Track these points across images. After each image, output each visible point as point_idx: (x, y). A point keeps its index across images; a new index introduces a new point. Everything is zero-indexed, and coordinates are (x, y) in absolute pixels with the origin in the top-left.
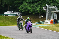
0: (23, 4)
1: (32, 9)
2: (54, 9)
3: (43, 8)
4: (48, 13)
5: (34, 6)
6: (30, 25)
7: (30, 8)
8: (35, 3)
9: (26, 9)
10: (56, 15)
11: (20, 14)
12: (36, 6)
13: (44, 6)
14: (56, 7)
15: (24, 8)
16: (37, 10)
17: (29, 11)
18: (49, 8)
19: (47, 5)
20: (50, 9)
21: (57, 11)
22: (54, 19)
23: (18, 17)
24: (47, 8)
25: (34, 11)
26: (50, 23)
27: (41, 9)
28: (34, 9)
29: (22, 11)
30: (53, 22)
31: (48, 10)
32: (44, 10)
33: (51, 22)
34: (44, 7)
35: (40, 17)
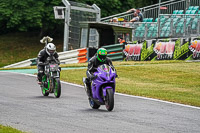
1: (16, 15)
2: (88, 14)
3: (53, 12)
4: (70, 28)
5: (23, 4)
7: (9, 12)
10: (95, 35)
12: (31, 5)
14: (96, 9)
16: (34, 19)
18: (72, 11)
19: (65, 1)
20: (74, 15)
21: (99, 20)
22: (90, 46)
24: (64, 12)
25: (24, 21)
27: (45, 13)
28: (23, 16)
30: (87, 56)
31: (68, 19)
32: (57, 16)
33: (81, 58)
34: (55, 8)
35: (42, 41)
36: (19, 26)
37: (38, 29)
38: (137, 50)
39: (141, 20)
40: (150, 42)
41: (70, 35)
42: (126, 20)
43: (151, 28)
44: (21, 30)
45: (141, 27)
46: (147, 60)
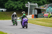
0: (8, 2)
1: (16, 6)
2: (34, 6)
3: (25, 5)
4: (30, 9)
5: (18, 3)
6: (26, 21)
7: (14, 5)
8: (19, 1)
9: (11, 6)
10: (36, 11)
11: (5, 10)
12: (20, 3)
13: (26, 3)
14: (36, 4)
15: (9, 5)
16: (20, 7)
17: (13, 7)
19: (28, 2)
20: (31, 6)
21: (37, 7)
22: (35, 14)
23: (4, 12)
24: (28, 5)
25: (18, 8)
26: (31, 18)
27: (23, 5)
28: (18, 6)
29: (7, 7)
31: (29, 7)
32: (26, 6)
35: (22, 13)
36: (16, 9)
37: (21, 9)
38: (47, 15)
39: (48, 7)
40: (50, 13)
41: (30, 11)
42: (44, 7)
43: (51, 10)
44: (17, 10)
45: (48, 9)
46: (50, 17)
